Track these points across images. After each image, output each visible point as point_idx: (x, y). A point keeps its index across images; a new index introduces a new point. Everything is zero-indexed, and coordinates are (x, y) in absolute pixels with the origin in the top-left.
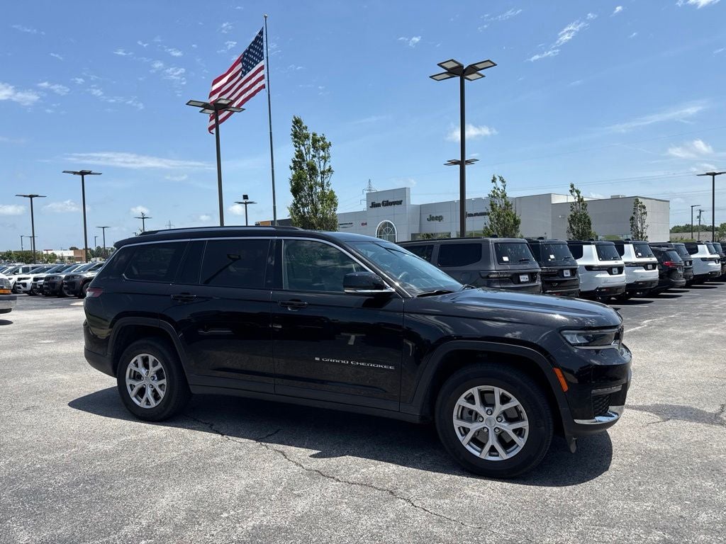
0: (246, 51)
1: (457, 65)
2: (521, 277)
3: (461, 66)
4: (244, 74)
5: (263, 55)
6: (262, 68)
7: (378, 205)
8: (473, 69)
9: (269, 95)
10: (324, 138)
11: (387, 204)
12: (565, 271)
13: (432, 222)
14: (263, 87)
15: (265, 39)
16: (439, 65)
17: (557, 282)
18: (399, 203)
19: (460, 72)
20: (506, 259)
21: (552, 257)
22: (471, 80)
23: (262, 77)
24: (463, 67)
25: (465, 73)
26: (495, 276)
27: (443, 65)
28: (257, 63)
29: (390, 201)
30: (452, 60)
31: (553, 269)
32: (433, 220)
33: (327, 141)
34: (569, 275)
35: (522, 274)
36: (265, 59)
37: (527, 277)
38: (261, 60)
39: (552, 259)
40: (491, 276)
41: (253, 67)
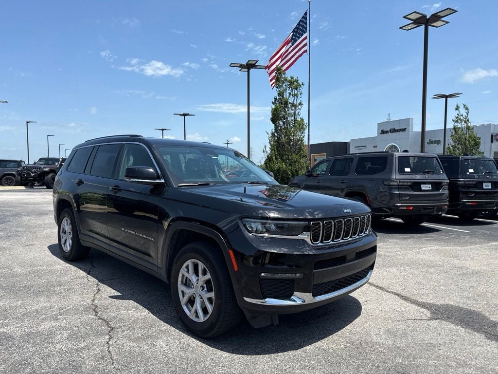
0: (296, 28)
1: (421, 16)
2: (422, 186)
3: (424, 16)
4: (293, 44)
5: (306, 29)
6: (306, 38)
7: (387, 132)
8: (436, 17)
9: (309, 57)
10: (298, 80)
11: (394, 131)
12: (484, 184)
13: (431, 145)
14: (305, 51)
15: (308, 18)
16: (405, 17)
17: (473, 192)
18: (404, 130)
19: (424, 21)
20: (407, 170)
21: (471, 171)
22: (437, 27)
23: (305, 45)
24: (426, 16)
25: (429, 21)
26: (395, 183)
27: (409, 17)
28: (302, 35)
29: (396, 129)
30: (415, 12)
31: (470, 181)
32: (432, 144)
33: (300, 82)
34: (490, 187)
35: (425, 183)
36: (308, 31)
37: (430, 186)
38: (305, 32)
39: (470, 173)
40: (392, 184)
41: (299, 38)
